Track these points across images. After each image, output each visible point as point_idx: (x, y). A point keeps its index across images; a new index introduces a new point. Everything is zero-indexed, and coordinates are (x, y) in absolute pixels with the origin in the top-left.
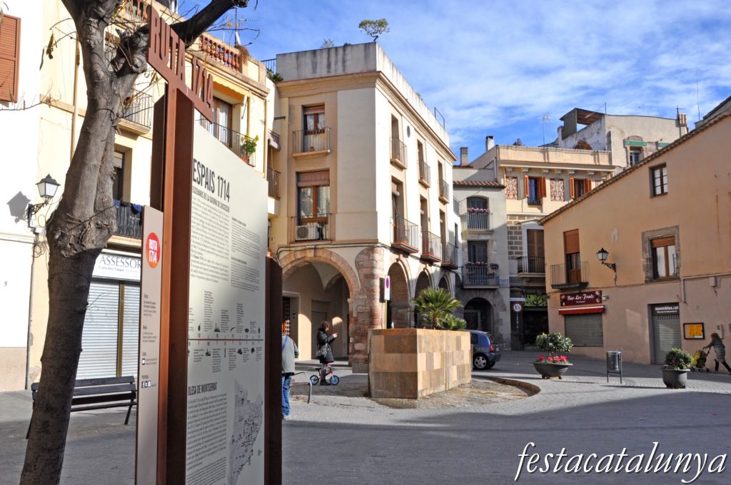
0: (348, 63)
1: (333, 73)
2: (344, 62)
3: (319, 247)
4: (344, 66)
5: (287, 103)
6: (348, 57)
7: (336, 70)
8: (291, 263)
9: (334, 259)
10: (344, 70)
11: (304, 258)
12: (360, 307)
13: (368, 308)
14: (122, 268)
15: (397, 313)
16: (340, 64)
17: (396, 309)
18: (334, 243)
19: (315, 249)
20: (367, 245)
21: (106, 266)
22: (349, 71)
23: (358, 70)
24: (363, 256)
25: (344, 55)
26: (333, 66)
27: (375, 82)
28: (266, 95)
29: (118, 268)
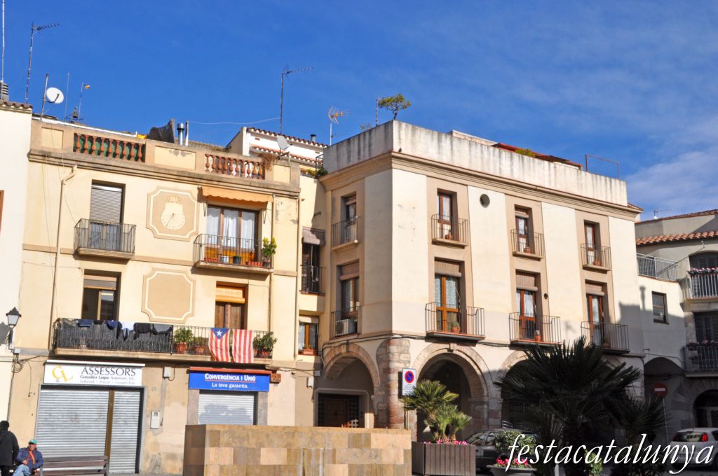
0: (373, 147)
1: (362, 159)
2: (370, 146)
3: (350, 341)
4: (370, 151)
5: (330, 196)
6: (373, 141)
7: (364, 156)
8: (333, 359)
9: (361, 354)
10: (370, 155)
11: (341, 353)
12: (380, 405)
13: (386, 404)
14: (107, 376)
15: (474, 410)
16: (367, 149)
17: (473, 405)
18: (360, 336)
19: (347, 344)
20: (384, 337)
21: (89, 375)
22: (373, 155)
23: (380, 153)
24: (382, 349)
25: (370, 138)
26: (362, 153)
27: (391, 163)
28: (297, 194)
29: (101, 376)
